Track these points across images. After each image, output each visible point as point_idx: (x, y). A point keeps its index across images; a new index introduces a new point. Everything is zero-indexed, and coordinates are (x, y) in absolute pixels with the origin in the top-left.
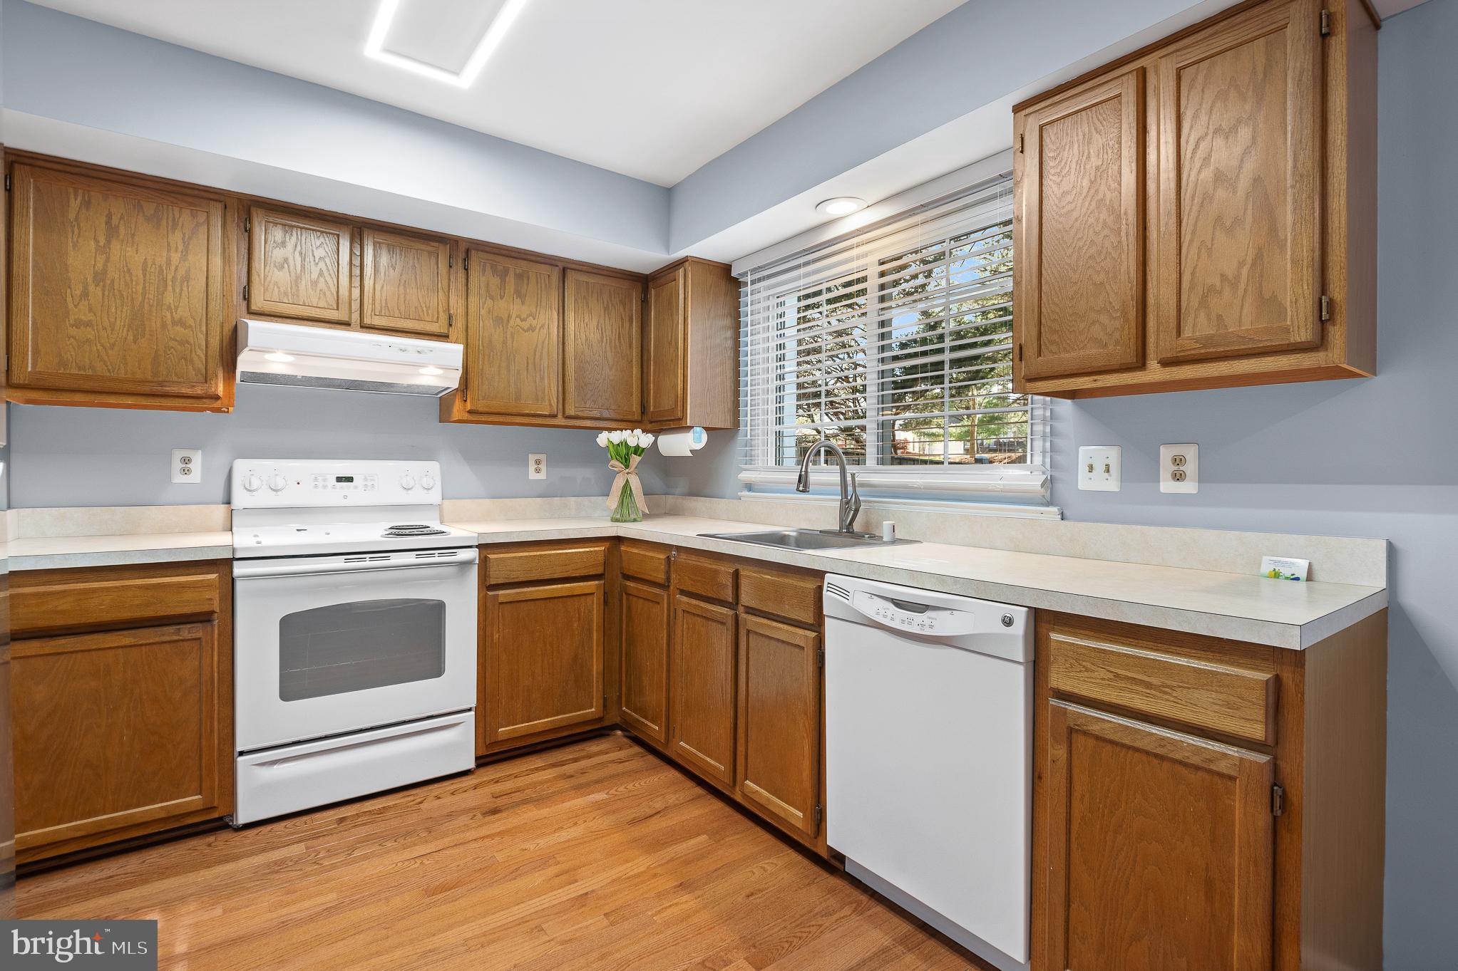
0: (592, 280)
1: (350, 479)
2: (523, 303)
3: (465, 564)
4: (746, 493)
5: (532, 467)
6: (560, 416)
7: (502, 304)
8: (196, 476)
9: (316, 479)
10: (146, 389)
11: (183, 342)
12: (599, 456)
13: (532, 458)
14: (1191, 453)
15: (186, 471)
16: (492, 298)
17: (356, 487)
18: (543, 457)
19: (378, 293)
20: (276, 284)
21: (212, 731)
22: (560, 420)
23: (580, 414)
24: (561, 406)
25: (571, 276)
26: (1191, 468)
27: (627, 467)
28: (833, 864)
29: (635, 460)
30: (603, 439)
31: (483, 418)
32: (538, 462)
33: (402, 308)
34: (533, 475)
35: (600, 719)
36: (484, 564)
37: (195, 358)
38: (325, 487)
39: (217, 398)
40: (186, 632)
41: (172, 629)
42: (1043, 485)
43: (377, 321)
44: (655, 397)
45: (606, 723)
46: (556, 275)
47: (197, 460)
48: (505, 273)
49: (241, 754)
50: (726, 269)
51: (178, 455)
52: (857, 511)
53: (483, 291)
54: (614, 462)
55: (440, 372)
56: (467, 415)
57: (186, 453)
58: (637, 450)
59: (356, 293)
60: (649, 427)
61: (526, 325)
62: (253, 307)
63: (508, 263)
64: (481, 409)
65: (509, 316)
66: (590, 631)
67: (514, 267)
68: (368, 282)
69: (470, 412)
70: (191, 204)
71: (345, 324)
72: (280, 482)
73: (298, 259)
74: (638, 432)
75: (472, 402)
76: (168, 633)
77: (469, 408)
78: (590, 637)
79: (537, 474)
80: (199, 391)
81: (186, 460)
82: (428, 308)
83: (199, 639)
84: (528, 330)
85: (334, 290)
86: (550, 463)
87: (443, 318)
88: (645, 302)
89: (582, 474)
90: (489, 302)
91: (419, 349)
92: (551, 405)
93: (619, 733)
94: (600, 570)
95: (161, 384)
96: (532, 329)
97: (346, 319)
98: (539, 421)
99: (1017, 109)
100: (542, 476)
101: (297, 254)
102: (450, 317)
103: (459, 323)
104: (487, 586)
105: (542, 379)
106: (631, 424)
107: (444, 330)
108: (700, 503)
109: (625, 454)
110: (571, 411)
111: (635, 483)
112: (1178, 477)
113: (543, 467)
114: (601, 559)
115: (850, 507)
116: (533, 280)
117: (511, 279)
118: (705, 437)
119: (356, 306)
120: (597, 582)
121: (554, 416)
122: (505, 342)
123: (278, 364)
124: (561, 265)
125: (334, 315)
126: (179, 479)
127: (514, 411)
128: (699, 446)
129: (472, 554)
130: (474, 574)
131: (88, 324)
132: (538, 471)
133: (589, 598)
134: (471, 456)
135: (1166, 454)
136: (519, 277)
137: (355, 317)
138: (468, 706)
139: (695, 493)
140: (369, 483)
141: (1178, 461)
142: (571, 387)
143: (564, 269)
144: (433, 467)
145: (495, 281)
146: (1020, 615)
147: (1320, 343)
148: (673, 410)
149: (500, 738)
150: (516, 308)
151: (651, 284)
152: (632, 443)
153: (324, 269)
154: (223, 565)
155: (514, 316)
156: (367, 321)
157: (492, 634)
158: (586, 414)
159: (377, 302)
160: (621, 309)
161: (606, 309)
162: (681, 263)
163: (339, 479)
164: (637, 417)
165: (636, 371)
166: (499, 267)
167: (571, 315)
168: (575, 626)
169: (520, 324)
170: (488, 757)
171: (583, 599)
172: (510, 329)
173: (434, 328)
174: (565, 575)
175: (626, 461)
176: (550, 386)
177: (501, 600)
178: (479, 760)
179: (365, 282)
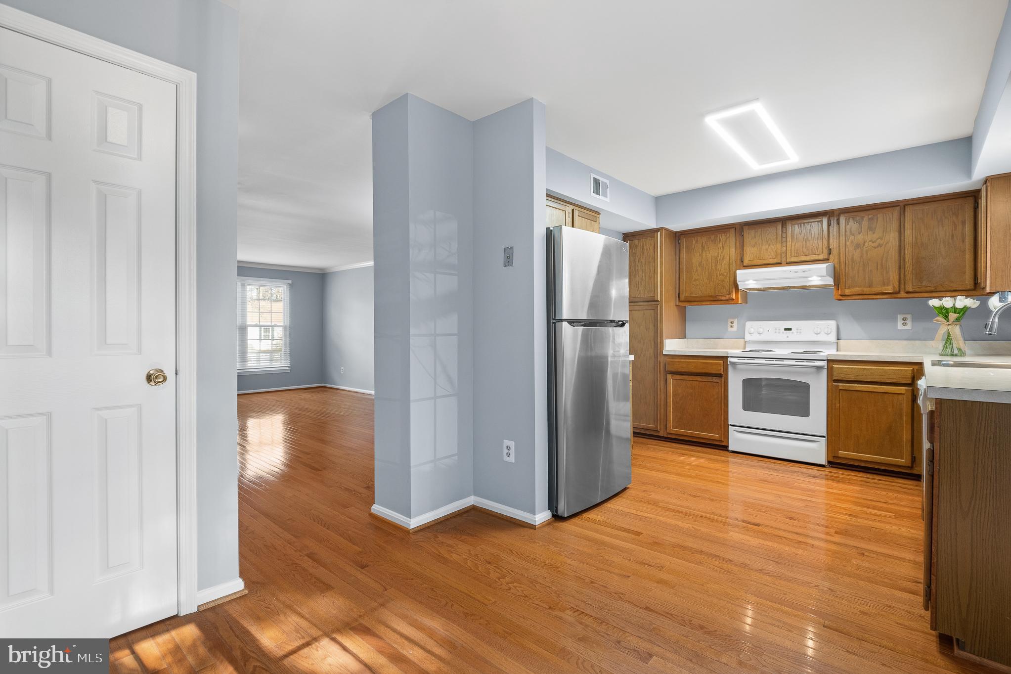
0: (926, 207)
1: (790, 329)
2: (874, 232)
3: (819, 368)
5: (900, 323)
6: (902, 292)
7: (860, 237)
8: (735, 328)
10: (712, 299)
11: (723, 281)
13: (900, 317)
15: (732, 327)
16: (853, 235)
17: (793, 333)
18: (909, 317)
19: (793, 247)
20: (754, 253)
21: (722, 415)
22: (902, 295)
23: (916, 290)
24: (902, 287)
25: (909, 209)
27: (947, 321)
29: (953, 316)
30: (934, 302)
31: (849, 298)
32: (904, 319)
33: (805, 251)
34: (901, 327)
35: (909, 467)
36: (830, 371)
37: (726, 286)
38: (779, 333)
39: (734, 300)
40: (714, 379)
41: (710, 378)
43: (793, 260)
44: (981, 273)
45: (915, 472)
46: (896, 212)
47: (736, 321)
48: (862, 219)
49: (730, 425)
51: (730, 320)
53: (848, 234)
55: (820, 278)
56: (840, 297)
57: (732, 320)
58: (956, 310)
59: (784, 249)
60: (979, 293)
61: (875, 244)
62: (744, 264)
63: (863, 214)
64: (847, 294)
65: (865, 242)
66: (901, 415)
67: (868, 215)
69: (841, 295)
70: (724, 232)
71: (778, 264)
72: (761, 330)
73: (762, 241)
75: (841, 290)
76: (709, 379)
77: (840, 293)
78: (902, 419)
79: (904, 326)
80: (727, 298)
81: (732, 323)
82: (818, 248)
83: (718, 382)
84: (877, 247)
85: (774, 250)
86: (913, 320)
87: (826, 251)
88: (977, 208)
90: (852, 237)
91: (804, 270)
92: (895, 287)
94: (910, 381)
95: (716, 296)
96: (880, 245)
97: (779, 261)
98: (889, 296)
100: (909, 327)
101: (760, 239)
102: (830, 249)
103: (835, 252)
104: (833, 381)
105: (887, 272)
106: (961, 292)
107: (826, 257)
109: (944, 312)
110: (909, 289)
113: (909, 322)
114: (910, 375)
116: (881, 219)
117: (865, 222)
119: (784, 255)
120: (907, 388)
121: (898, 293)
122: (862, 257)
123: (751, 284)
124: (902, 205)
125: (775, 261)
126: (730, 329)
127: (868, 293)
129: (824, 363)
130: (825, 371)
131: (697, 280)
132: (905, 324)
133: (901, 397)
134: (858, 317)
136: (871, 219)
137: (784, 259)
138: (822, 434)
140: (799, 331)
142: (909, 274)
143: (902, 206)
144: (832, 324)
145: (855, 227)
149: (840, 456)
150: (870, 237)
151: (979, 197)
152: (950, 305)
153: (771, 243)
154: (725, 358)
155: (868, 241)
156: (788, 260)
157: (835, 404)
158: (919, 289)
159: (793, 251)
161: (940, 221)
163: (786, 329)
164: (966, 288)
165: (968, 257)
166: (858, 218)
167: (908, 233)
168: (890, 410)
169: (872, 245)
170: (835, 463)
171: (895, 396)
172: (864, 250)
173: (821, 257)
174: (882, 381)
175: (946, 317)
176: (893, 276)
177: (840, 388)
178: (829, 462)
179: (788, 244)
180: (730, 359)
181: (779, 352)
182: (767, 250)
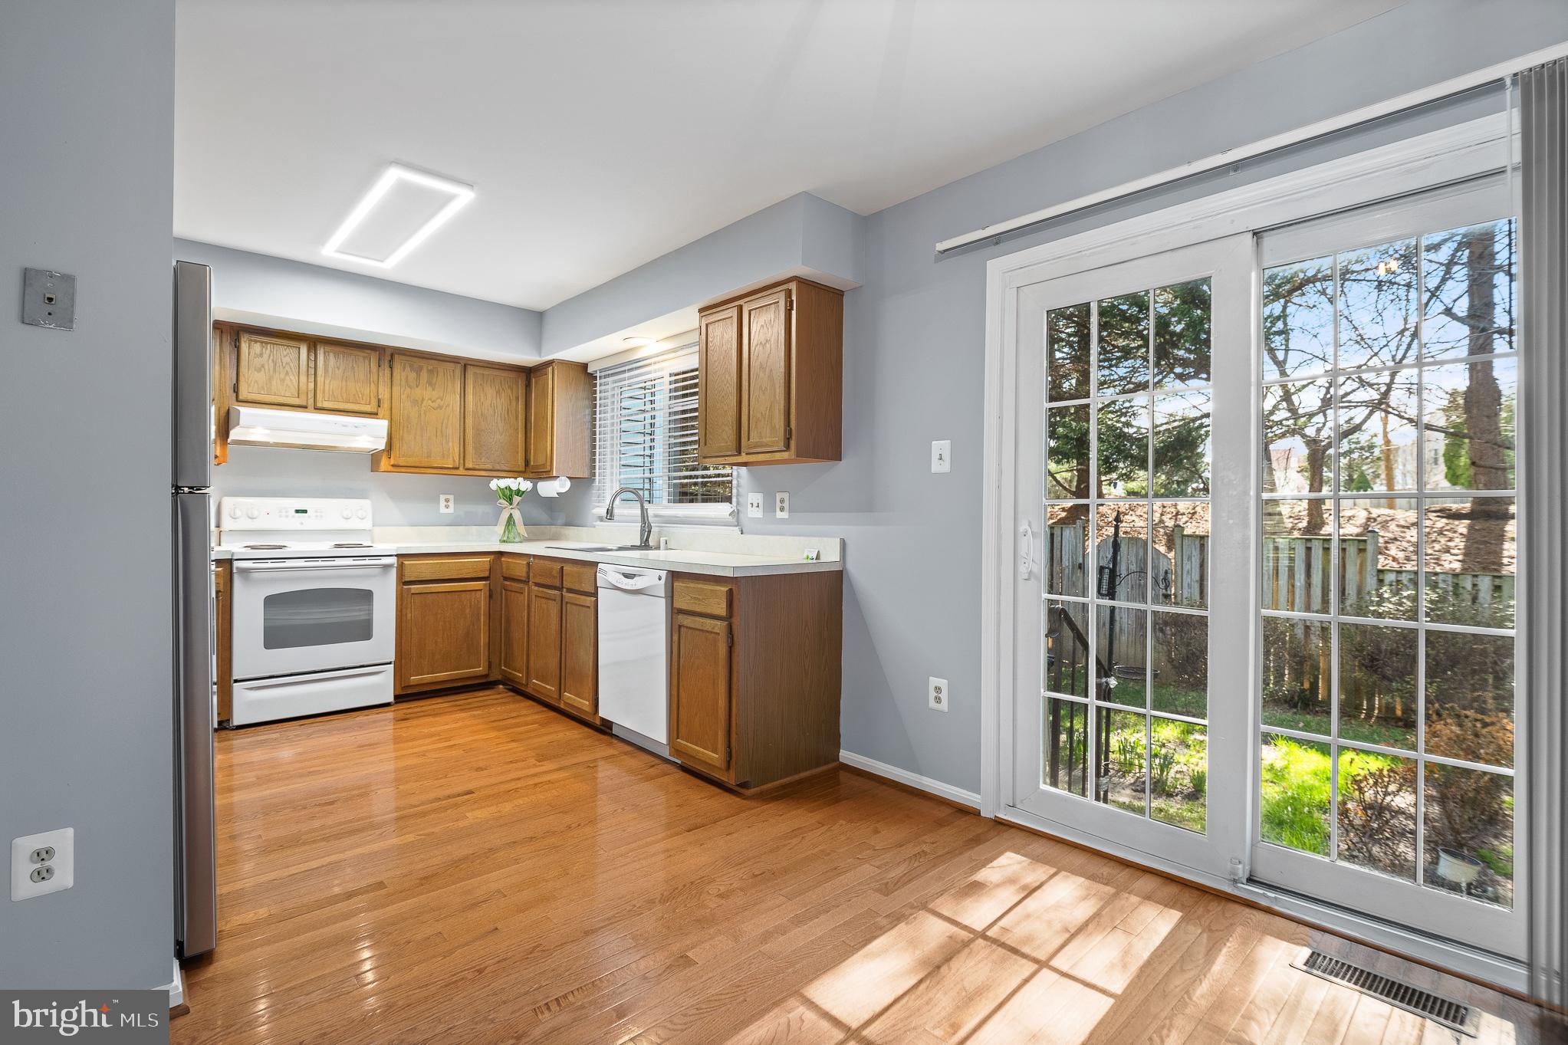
0: (486, 372)
1: (305, 511)
2: (433, 390)
3: (386, 567)
4: (599, 523)
5: (443, 503)
6: (461, 468)
7: (418, 391)
9: (280, 512)
12: (491, 496)
13: (442, 498)
14: (786, 496)
16: (410, 387)
17: (309, 517)
18: (451, 497)
19: (327, 386)
20: (256, 382)
22: (461, 471)
23: (477, 467)
24: (462, 461)
25: (471, 371)
26: (786, 505)
27: (511, 504)
28: (605, 728)
29: (517, 499)
30: (494, 484)
31: (403, 470)
32: (447, 501)
33: (344, 395)
34: (443, 510)
35: (486, 676)
36: (401, 568)
38: (287, 516)
42: (730, 515)
43: (326, 405)
44: (534, 456)
45: (491, 679)
46: (458, 369)
48: (421, 368)
49: (236, 681)
50: (584, 366)
52: (649, 532)
53: (403, 383)
54: (502, 501)
55: (372, 439)
56: (391, 467)
58: (519, 493)
59: (311, 386)
60: (531, 475)
61: (435, 405)
62: (241, 397)
63: (422, 362)
64: (401, 464)
65: (423, 399)
66: (479, 614)
67: (427, 365)
68: (320, 379)
69: (393, 465)
71: (304, 407)
72: (256, 513)
73: (272, 365)
74: (520, 480)
75: (395, 459)
77: (392, 463)
78: (479, 620)
79: (446, 508)
82: (363, 395)
84: (437, 408)
85: (296, 385)
86: (456, 501)
87: (374, 402)
88: (528, 386)
89: (482, 509)
90: (408, 390)
92: (454, 461)
93: (501, 686)
94: (486, 574)
96: (440, 407)
97: (304, 404)
98: (446, 472)
99: (701, 311)
100: (451, 510)
101: (270, 361)
102: (379, 401)
103: (386, 405)
104: (403, 582)
105: (447, 442)
106: (515, 473)
107: (374, 410)
108: (571, 531)
109: (509, 495)
110: (469, 465)
111: (517, 515)
112: (782, 509)
113: (451, 504)
114: (487, 567)
115: (646, 529)
116: (441, 374)
117: (424, 374)
118: (568, 484)
119: (311, 395)
120: (484, 582)
121: (457, 468)
122: (419, 417)
123: (258, 434)
124: (462, 362)
125: (296, 401)
127: (426, 465)
128: (564, 490)
129: (393, 560)
130: (394, 573)
132: (447, 507)
133: (479, 593)
134: (396, 496)
135: (779, 496)
136: (430, 372)
137: (311, 402)
138: (388, 661)
139: (569, 524)
140: (321, 513)
141: (782, 501)
142: (470, 448)
143: (465, 365)
144: (366, 504)
145: (413, 375)
146: (664, 574)
147: (788, 447)
148: (544, 465)
149: (413, 684)
150: (428, 393)
151: (532, 375)
152: (514, 487)
153: (289, 370)
154: (226, 563)
155: (426, 399)
156: (319, 405)
157: (407, 614)
158: (482, 467)
159: (326, 391)
160: (509, 391)
161: (498, 392)
162: (550, 363)
163: (297, 511)
164: (522, 469)
165: (521, 436)
166: (416, 366)
167: (470, 397)
168: (468, 611)
169: (431, 404)
170: (403, 696)
171: (473, 593)
172: (423, 408)
173: (368, 409)
174: (460, 576)
175: (510, 500)
176: (454, 447)
177: (413, 592)
178: (396, 697)
179: (319, 379)
180: (236, 564)
181: (295, 547)
182: (283, 381)
